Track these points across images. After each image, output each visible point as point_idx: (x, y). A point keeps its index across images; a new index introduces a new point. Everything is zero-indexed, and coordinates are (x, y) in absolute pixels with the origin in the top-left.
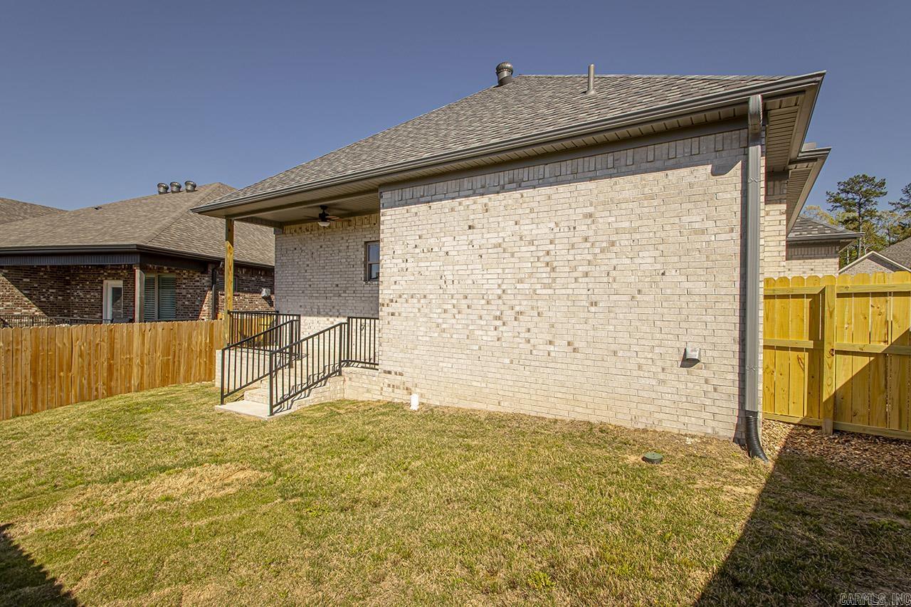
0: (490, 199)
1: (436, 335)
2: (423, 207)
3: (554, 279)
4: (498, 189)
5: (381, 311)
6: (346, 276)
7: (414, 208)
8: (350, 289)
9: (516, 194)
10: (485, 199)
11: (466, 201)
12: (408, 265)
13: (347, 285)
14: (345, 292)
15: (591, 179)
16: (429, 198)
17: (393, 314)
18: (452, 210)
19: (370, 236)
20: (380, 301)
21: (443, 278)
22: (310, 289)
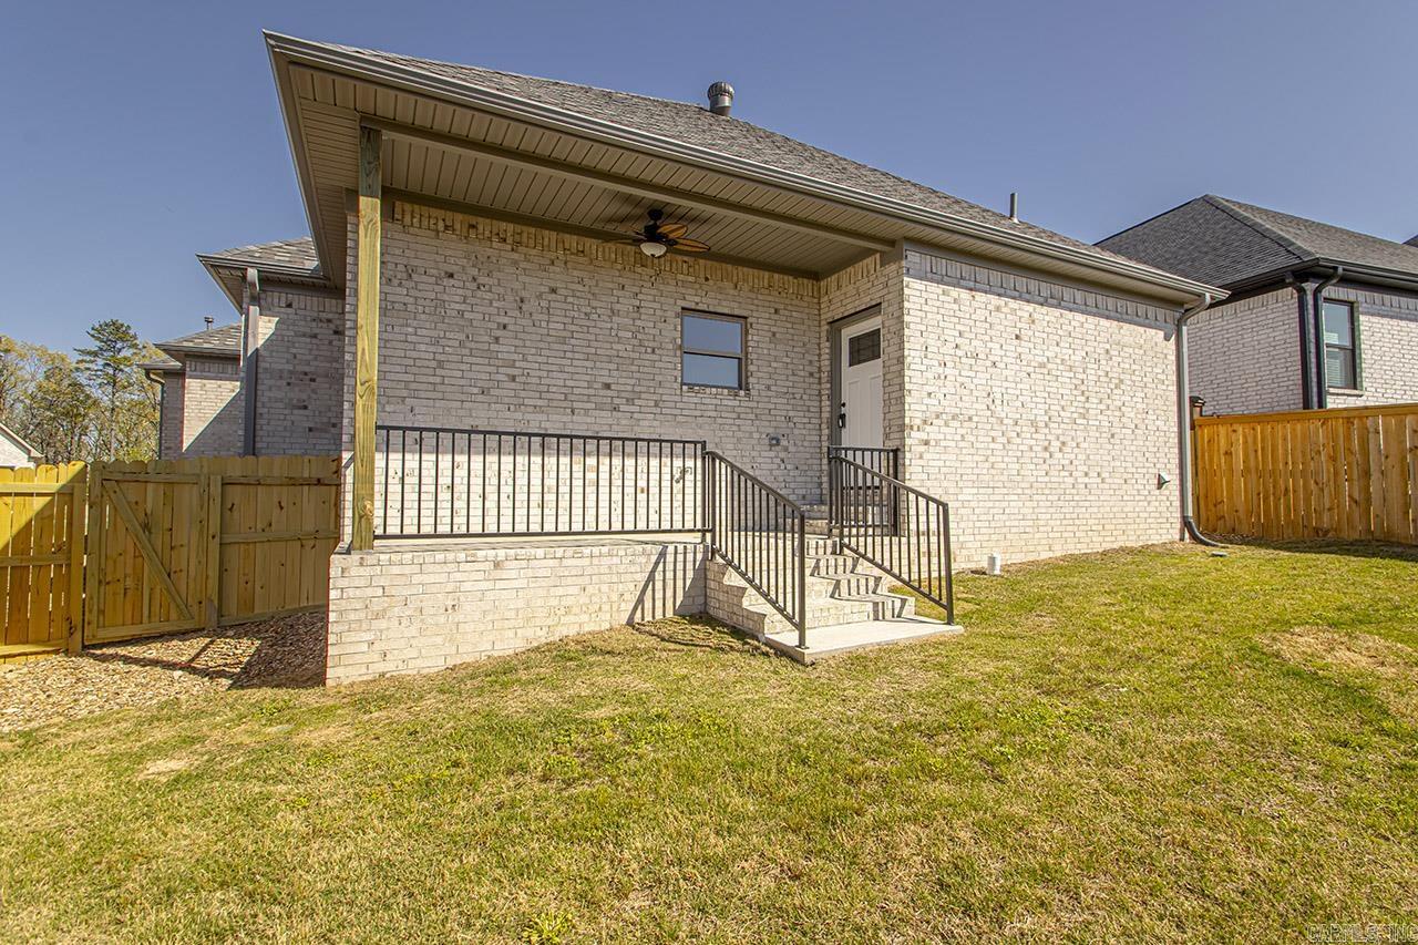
0: (1034, 309)
1: (985, 471)
2: (965, 295)
3: (1088, 410)
4: (1042, 300)
5: (910, 437)
6: (634, 368)
7: (955, 292)
8: (643, 396)
9: (1057, 312)
10: (1030, 308)
11: (1013, 304)
12: (947, 371)
13: (637, 389)
14: (630, 401)
15: (1108, 318)
16: (972, 284)
17: (927, 443)
18: (998, 309)
19: (697, 299)
20: (907, 421)
21: (991, 396)
22: (513, 385)
